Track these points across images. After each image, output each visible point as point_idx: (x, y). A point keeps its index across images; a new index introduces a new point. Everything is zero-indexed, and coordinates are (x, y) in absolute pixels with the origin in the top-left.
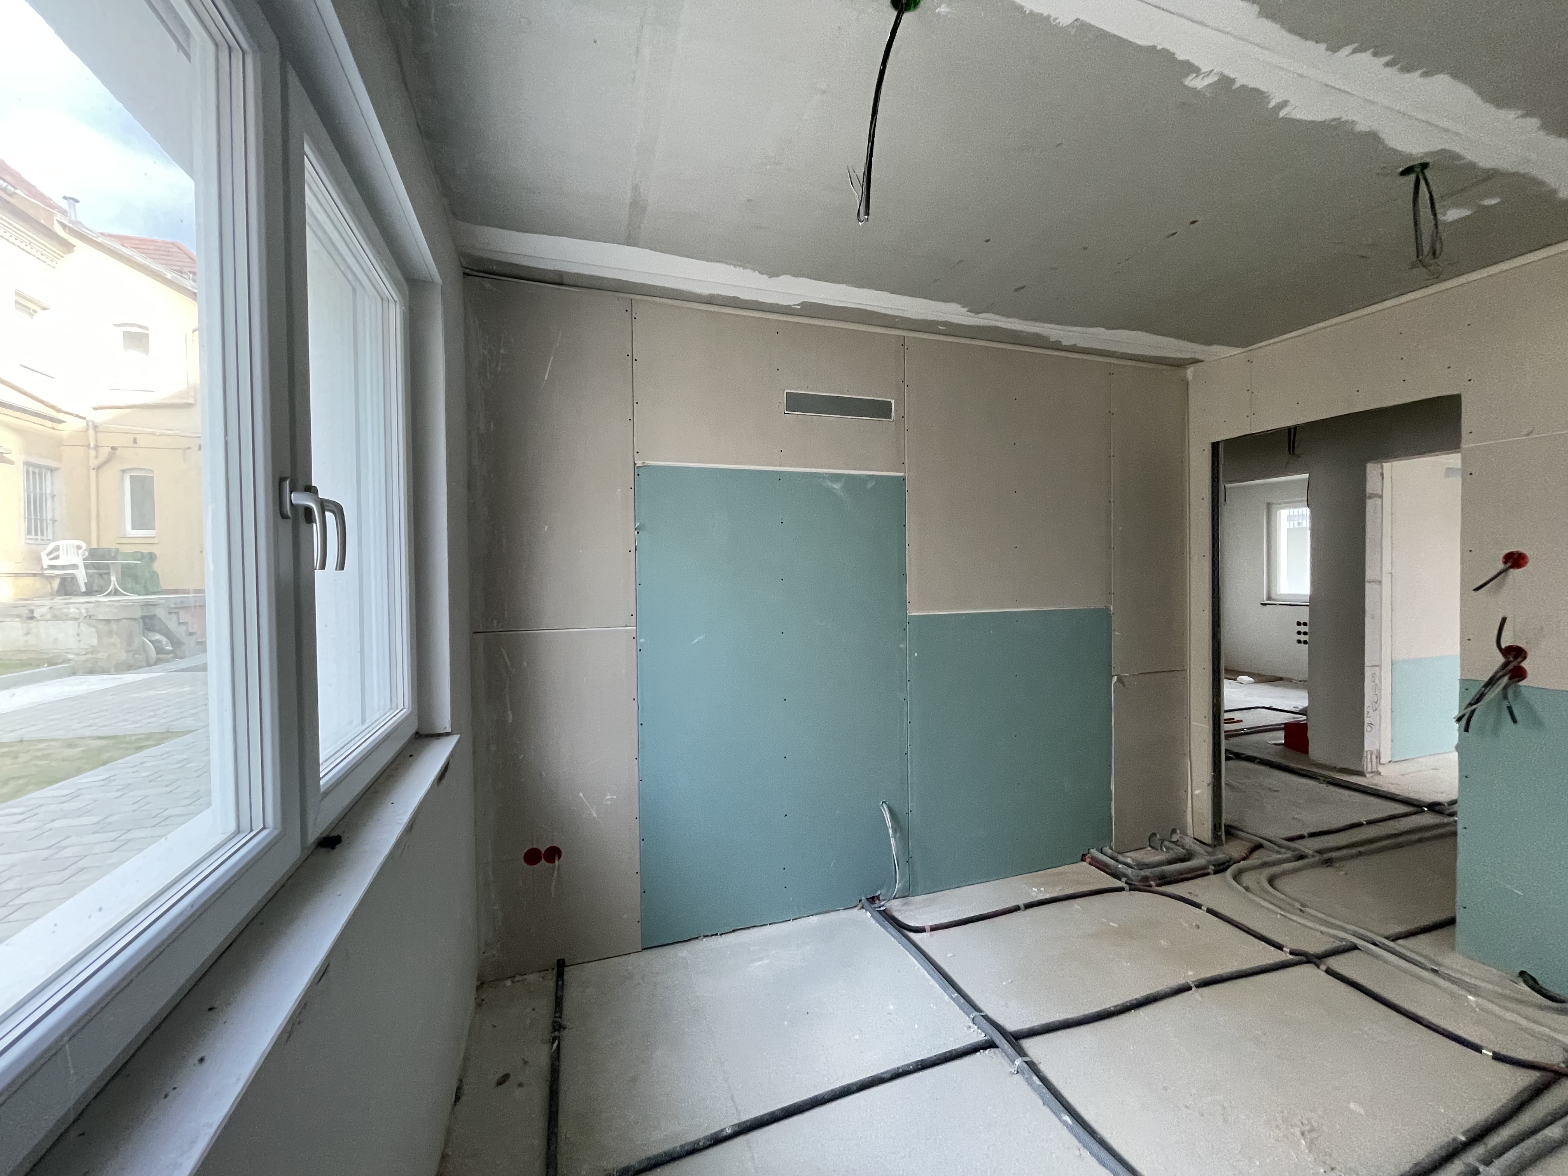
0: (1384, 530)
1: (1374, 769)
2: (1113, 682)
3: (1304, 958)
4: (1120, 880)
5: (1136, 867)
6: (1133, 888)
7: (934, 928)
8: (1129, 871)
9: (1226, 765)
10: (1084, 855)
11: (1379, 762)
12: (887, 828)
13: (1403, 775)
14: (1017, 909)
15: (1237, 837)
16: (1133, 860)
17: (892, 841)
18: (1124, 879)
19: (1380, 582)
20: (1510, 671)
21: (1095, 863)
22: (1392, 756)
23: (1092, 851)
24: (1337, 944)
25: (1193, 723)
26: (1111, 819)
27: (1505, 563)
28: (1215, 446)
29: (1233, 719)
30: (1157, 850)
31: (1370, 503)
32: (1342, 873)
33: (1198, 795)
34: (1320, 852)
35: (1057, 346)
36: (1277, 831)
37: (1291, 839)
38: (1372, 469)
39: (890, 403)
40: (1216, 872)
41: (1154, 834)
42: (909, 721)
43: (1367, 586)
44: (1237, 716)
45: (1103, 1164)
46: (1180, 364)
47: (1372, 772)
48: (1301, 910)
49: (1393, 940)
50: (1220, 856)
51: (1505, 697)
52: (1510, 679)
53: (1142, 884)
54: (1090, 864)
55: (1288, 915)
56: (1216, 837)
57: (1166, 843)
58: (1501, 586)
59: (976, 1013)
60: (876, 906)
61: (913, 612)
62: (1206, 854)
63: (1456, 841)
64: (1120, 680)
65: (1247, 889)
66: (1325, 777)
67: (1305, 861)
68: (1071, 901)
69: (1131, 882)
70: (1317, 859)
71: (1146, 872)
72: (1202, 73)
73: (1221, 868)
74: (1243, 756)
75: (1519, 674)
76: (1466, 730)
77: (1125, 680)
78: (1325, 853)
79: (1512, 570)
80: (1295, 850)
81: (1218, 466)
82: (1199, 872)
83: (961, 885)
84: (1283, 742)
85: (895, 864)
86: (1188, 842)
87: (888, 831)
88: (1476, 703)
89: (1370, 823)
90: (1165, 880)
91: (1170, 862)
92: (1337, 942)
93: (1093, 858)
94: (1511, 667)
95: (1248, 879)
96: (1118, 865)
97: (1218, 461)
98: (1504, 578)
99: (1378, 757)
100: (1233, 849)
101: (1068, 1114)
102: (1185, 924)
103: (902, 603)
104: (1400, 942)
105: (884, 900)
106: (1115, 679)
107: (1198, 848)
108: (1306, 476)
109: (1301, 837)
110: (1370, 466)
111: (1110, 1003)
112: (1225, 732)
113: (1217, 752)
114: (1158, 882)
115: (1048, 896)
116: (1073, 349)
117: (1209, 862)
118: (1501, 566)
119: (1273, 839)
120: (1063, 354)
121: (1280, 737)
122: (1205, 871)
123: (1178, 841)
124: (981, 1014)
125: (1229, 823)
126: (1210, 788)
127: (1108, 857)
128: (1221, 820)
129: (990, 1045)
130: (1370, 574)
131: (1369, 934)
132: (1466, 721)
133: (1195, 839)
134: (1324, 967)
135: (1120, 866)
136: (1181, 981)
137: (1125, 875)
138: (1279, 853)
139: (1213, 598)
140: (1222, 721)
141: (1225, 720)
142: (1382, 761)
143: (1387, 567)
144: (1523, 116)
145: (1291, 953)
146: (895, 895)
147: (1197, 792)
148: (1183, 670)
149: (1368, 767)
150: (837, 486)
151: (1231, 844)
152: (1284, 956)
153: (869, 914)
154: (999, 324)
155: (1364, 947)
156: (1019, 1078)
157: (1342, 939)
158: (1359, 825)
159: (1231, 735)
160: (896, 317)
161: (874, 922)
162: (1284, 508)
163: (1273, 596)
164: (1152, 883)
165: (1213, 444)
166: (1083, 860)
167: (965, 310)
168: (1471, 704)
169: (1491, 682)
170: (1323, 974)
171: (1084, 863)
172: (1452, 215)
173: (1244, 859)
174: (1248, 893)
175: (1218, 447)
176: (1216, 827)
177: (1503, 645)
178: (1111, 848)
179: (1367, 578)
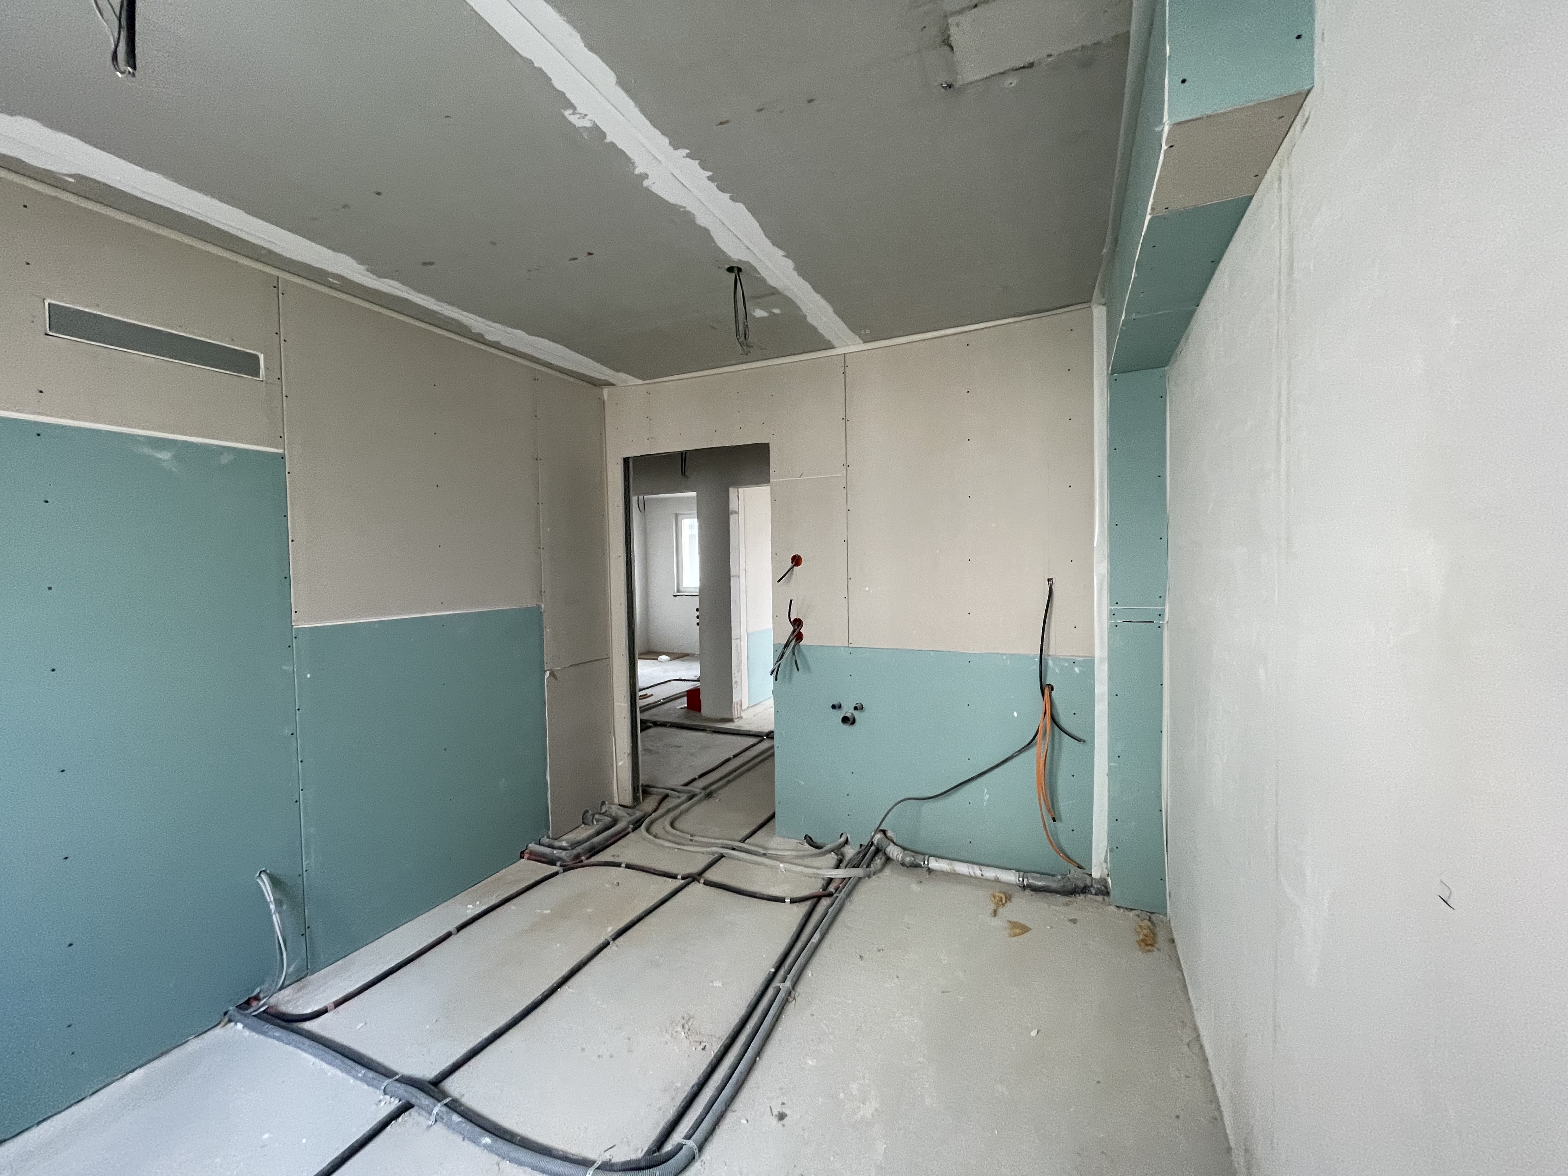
0: (740, 540)
1: (739, 716)
2: (546, 677)
3: (691, 879)
4: (555, 865)
5: (570, 848)
6: (566, 869)
7: (338, 1004)
8: (563, 854)
9: (641, 736)
10: (522, 852)
11: (742, 710)
12: (267, 904)
13: (754, 716)
14: (449, 935)
15: (650, 794)
16: (568, 843)
17: (276, 918)
18: (558, 863)
19: (739, 576)
20: (796, 636)
21: (533, 857)
22: (749, 704)
23: (530, 845)
24: (712, 858)
25: (616, 704)
26: (548, 808)
27: (792, 563)
28: (626, 461)
29: (646, 694)
30: (589, 825)
31: (732, 518)
32: (717, 800)
33: (621, 766)
34: (704, 788)
35: (479, 338)
36: (677, 780)
37: (686, 785)
38: (732, 491)
39: (257, 358)
40: (634, 830)
41: (587, 811)
42: (300, 760)
43: (732, 579)
44: (648, 692)
45: (520, 1163)
46: (598, 384)
47: (738, 718)
48: (691, 840)
49: (744, 842)
50: (638, 814)
51: (794, 654)
52: (796, 640)
53: (574, 862)
54: (528, 859)
55: (682, 847)
56: (635, 798)
57: (597, 816)
58: (790, 578)
59: (388, 1081)
60: (252, 1010)
61: (301, 624)
62: (628, 816)
63: (774, 759)
64: (552, 674)
65: (655, 836)
66: (710, 727)
67: (695, 799)
68: (507, 904)
69: (565, 863)
70: (702, 794)
71: (579, 849)
72: (578, 114)
73: (637, 824)
74: (658, 723)
75: (799, 637)
76: (776, 679)
77: (558, 675)
78: (708, 788)
79: (795, 567)
80: (689, 792)
81: (629, 477)
82: (621, 835)
83: (382, 934)
84: (686, 705)
85: (280, 947)
86: (615, 810)
87: (268, 906)
88: (780, 660)
89: (735, 756)
90: (594, 851)
91: (598, 833)
92: (711, 856)
93: (531, 853)
94: (796, 633)
95: (656, 828)
96: (553, 852)
97: (629, 475)
98: (792, 574)
99: (741, 706)
100: (648, 805)
101: (488, 1134)
102: (607, 886)
103: (286, 613)
104: (747, 841)
105: (264, 998)
106: (548, 673)
107: (621, 812)
108: (694, 494)
109: (694, 780)
110: (731, 489)
111: (537, 995)
112: (640, 708)
113: (634, 725)
114: (587, 856)
115: (484, 908)
116: (496, 345)
117: (629, 823)
118: (790, 565)
119: (675, 787)
120: (483, 347)
121: (683, 703)
122: (627, 831)
123: (606, 811)
124: (394, 1078)
125: (645, 783)
126: (630, 757)
127: (545, 846)
128: (638, 782)
129: (406, 1107)
130: (733, 571)
131: (729, 842)
132: (775, 672)
133: (620, 805)
134: (702, 881)
135: (555, 852)
136: (601, 940)
137: (560, 859)
138: (679, 797)
139: (628, 592)
140: (638, 698)
141: (640, 696)
142: (743, 709)
143: (742, 566)
144: (786, 256)
145: (683, 878)
146: (283, 983)
147: (620, 763)
148: (606, 658)
149: (736, 714)
150: (164, 456)
151: (647, 801)
152: (679, 882)
153: (240, 1026)
154: (410, 297)
155: (728, 854)
156: (439, 1126)
157: (713, 854)
158: (728, 760)
159: (645, 709)
160: (263, 248)
161: (248, 1033)
162: (685, 518)
163: (681, 589)
164: (583, 858)
165: (625, 459)
166: (522, 857)
167: (362, 267)
168: (778, 661)
169: (787, 645)
170: (702, 885)
171: (524, 860)
172: (759, 313)
173: (655, 811)
174: (656, 839)
175: (628, 462)
176: (635, 789)
177: (792, 620)
178: (548, 837)
179: (731, 575)
